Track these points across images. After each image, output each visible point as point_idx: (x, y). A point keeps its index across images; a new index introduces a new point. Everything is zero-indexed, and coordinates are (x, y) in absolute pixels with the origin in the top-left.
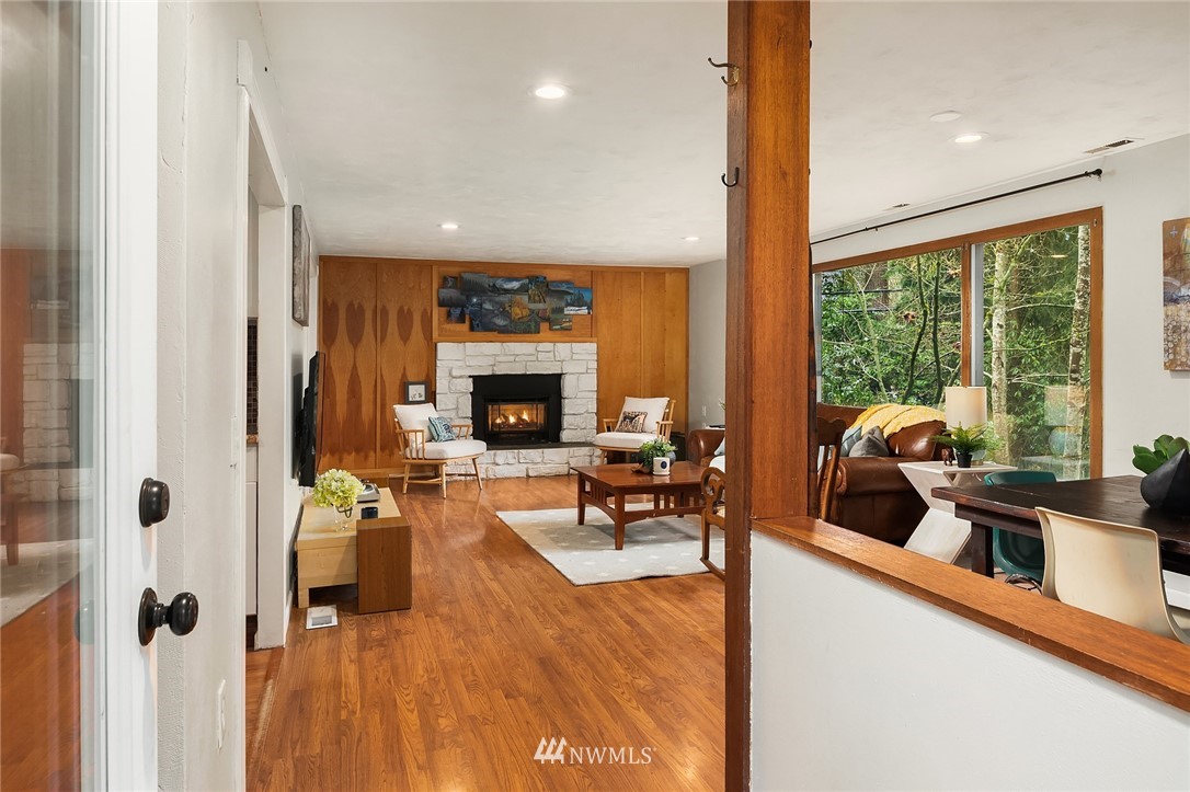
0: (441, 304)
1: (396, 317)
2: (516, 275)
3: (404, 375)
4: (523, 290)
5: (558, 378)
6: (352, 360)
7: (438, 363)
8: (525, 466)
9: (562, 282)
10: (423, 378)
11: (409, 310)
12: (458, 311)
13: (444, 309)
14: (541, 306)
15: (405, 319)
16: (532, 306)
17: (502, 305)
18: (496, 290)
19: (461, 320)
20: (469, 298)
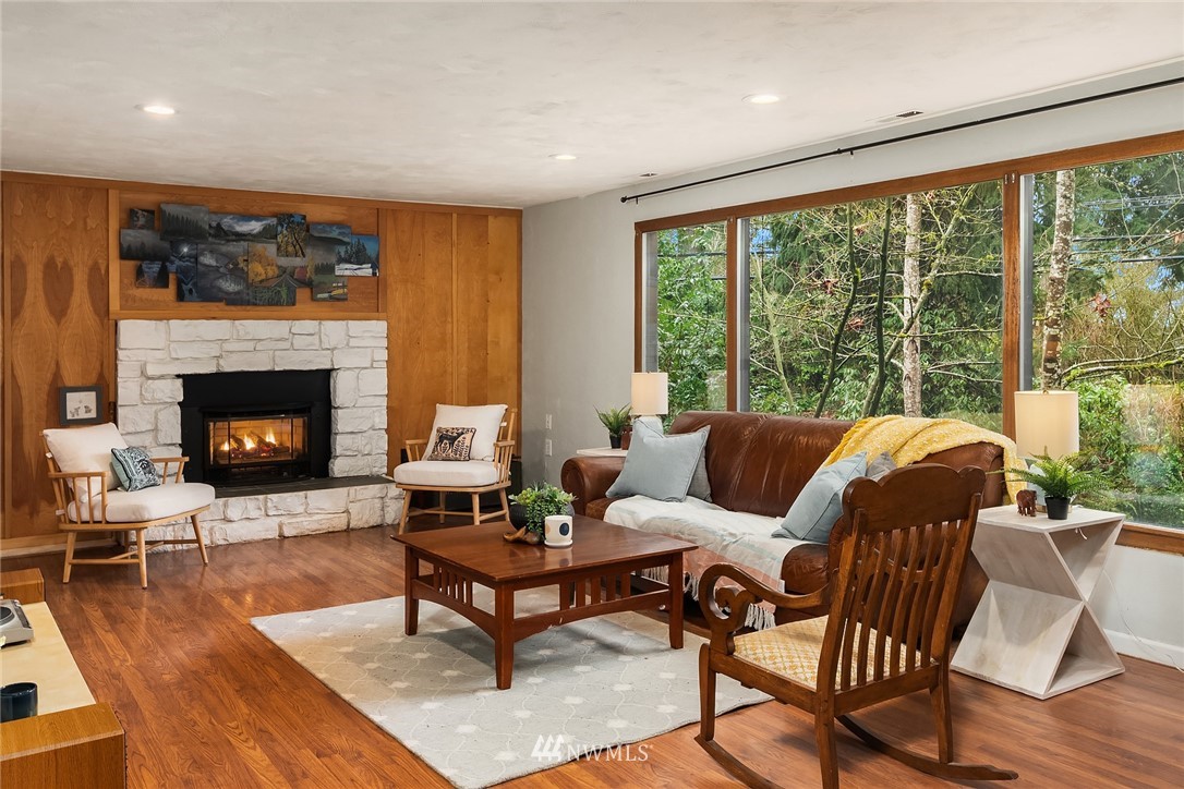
0: (125, 254)
1: (40, 275)
2: (255, 210)
3: (57, 375)
4: (268, 235)
5: (325, 376)
7: (121, 354)
8: (277, 520)
9: (331, 224)
10: (92, 379)
11: (65, 263)
12: (156, 267)
13: (131, 264)
14: (298, 262)
15: (57, 279)
16: (283, 261)
17: (231, 258)
18: (221, 233)
19: (161, 281)
20: (175, 246)
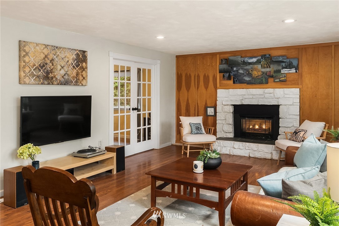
0: (221, 72)
1: (203, 78)
2: (256, 55)
3: (206, 103)
4: (258, 62)
5: (278, 106)
6: (187, 96)
7: (218, 99)
8: (249, 151)
9: (279, 56)
10: (213, 105)
11: (208, 75)
12: (227, 74)
13: (222, 74)
14: (268, 70)
15: (206, 79)
16: (263, 70)
17: (247, 70)
18: (245, 63)
19: (229, 78)
20: (232, 68)
